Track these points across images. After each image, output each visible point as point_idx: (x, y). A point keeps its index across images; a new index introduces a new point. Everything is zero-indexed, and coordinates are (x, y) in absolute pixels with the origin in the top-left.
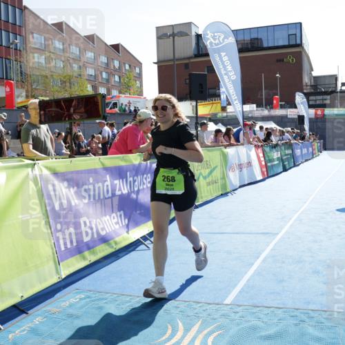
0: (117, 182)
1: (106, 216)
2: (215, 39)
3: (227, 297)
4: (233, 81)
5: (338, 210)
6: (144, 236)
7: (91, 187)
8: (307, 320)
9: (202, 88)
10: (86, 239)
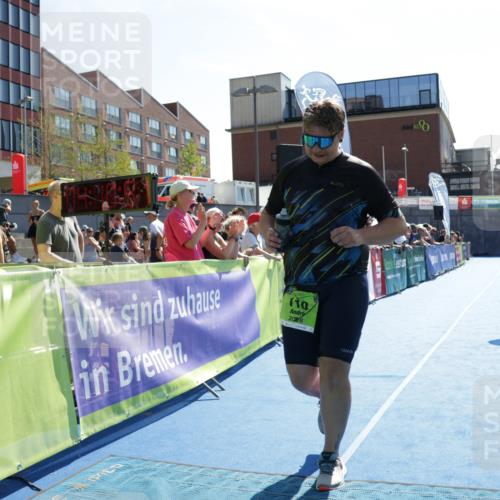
0: (171, 300)
1: (155, 349)
2: (313, 97)
5: (492, 342)
6: (211, 380)
7: (135, 307)
10: (124, 383)
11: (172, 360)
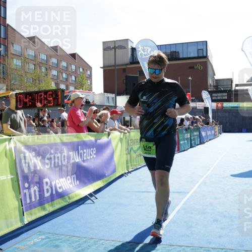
0: (71, 153)
1: (63, 178)
6: (91, 193)
7: (52, 156)
10: (47, 195)
11: (71, 183)
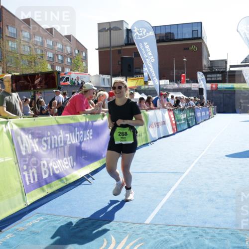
0: (67, 135)
1: (59, 159)
2: (140, 33)
3: (147, 218)
4: (152, 63)
5: (227, 156)
6: (88, 174)
7: (49, 138)
8: (204, 235)
9: (130, 68)
10: (45, 176)
11: (68, 165)
